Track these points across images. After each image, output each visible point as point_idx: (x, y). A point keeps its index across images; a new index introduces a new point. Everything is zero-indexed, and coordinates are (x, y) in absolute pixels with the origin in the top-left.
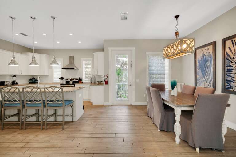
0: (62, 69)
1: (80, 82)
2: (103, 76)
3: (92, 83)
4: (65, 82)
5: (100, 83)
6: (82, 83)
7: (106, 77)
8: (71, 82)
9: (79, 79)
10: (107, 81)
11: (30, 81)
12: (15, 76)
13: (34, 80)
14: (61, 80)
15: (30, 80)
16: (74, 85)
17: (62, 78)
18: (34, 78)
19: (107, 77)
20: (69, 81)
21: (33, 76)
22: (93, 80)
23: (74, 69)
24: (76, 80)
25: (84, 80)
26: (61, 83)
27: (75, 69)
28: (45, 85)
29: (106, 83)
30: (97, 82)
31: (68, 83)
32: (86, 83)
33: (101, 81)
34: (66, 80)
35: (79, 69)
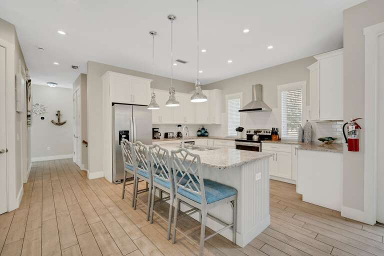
0: (240, 111)
1: (274, 137)
2: (340, 123)
3: (303, 141)
4: (245, 137)
5: (329, 142)
6: (279, 139)
7: (352, 128)
8: (256, 138)
9: (273, 133)
10: (357, 141)
11: (199, 133)
12: (180, 126)
13: (203, 131)
14: (239, 133)
15: (199, 131)
16: (259, 144)
17: (240, 130)
18: (203, 129)
19: (358, 127)
20: (253, 135)
21: (203, 125)
22: (306, 134)
23: (261, 109)
24: (266, 134)
25: (283, 134)
26: (239, 138)
27: (264, 109)
28: (214, 140)
29: (353, 145)
30: (320, 140)
31: (250, 138)
32: (288, 142)
33: (333, 139)
34: (247, 132)
35: (274, 110)
